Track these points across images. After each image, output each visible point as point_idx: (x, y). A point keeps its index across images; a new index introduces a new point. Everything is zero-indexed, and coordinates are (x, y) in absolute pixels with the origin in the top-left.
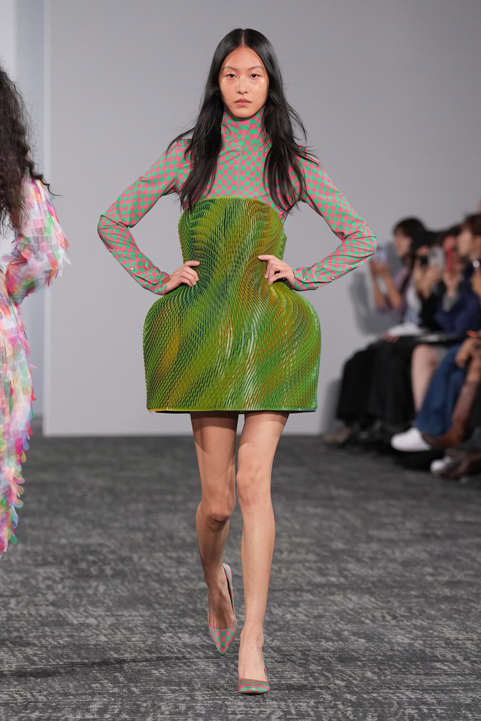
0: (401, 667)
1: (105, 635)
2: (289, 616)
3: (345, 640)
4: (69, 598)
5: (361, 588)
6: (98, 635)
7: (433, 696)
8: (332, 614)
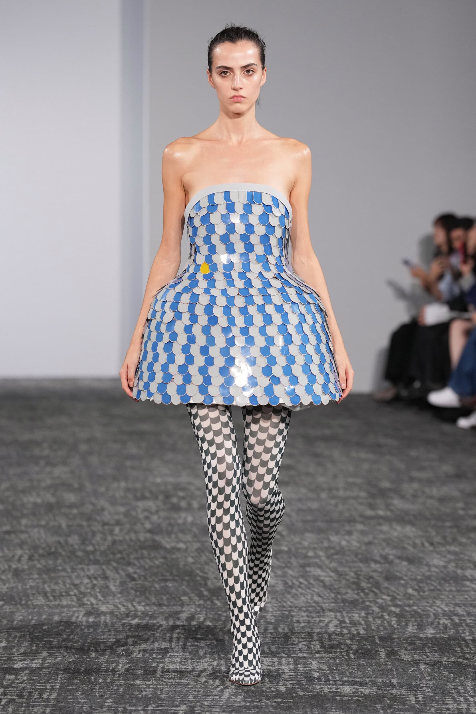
0: (436, 584)
2: (344, 543)
3: (391, 563)
4: (163, 526)
5: (404, 520)
7: (464, 609)
8: (380, 541)
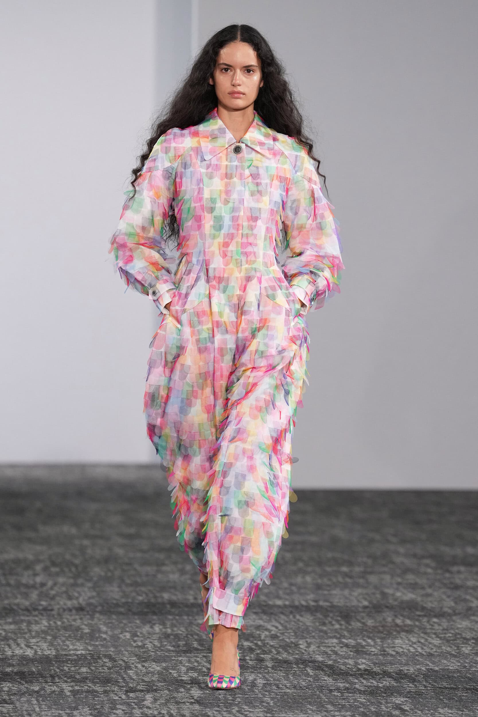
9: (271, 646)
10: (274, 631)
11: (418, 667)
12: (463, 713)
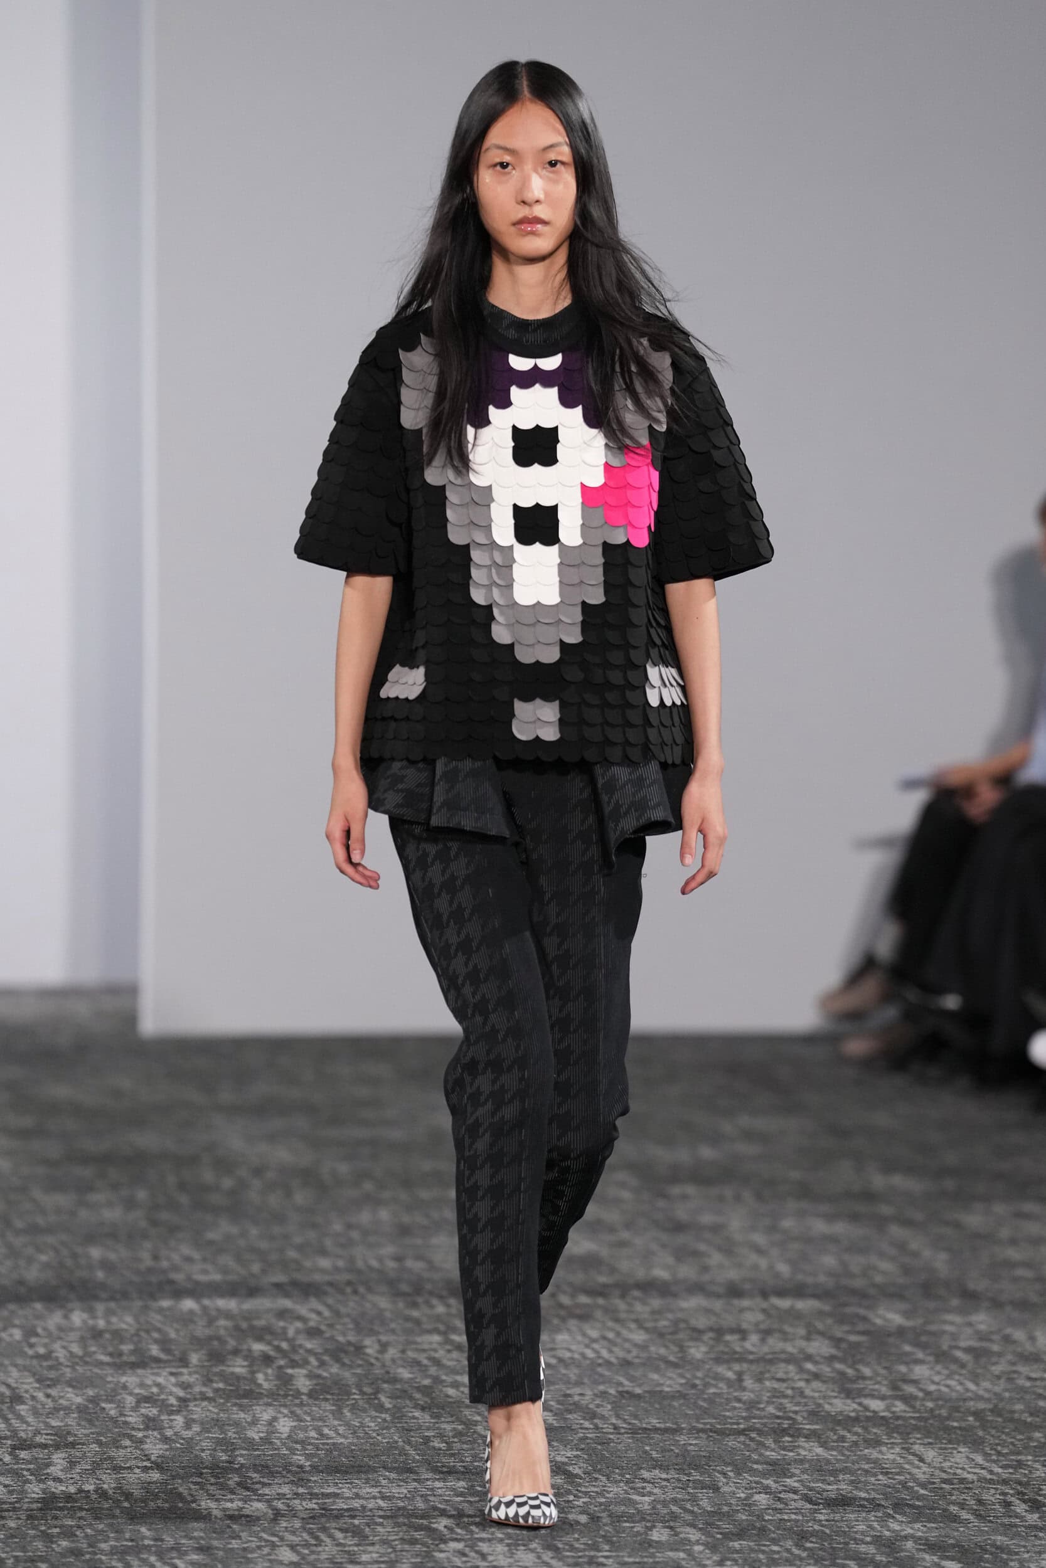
1: (293, 1547)
4: (203, 1450)
5: (948, 1430)
6: (273, 1546)
8: (873, 1495)
9: (309, 1351)
10: (314, 1320)
11: (602, 1388)
12: (691, 1479)
